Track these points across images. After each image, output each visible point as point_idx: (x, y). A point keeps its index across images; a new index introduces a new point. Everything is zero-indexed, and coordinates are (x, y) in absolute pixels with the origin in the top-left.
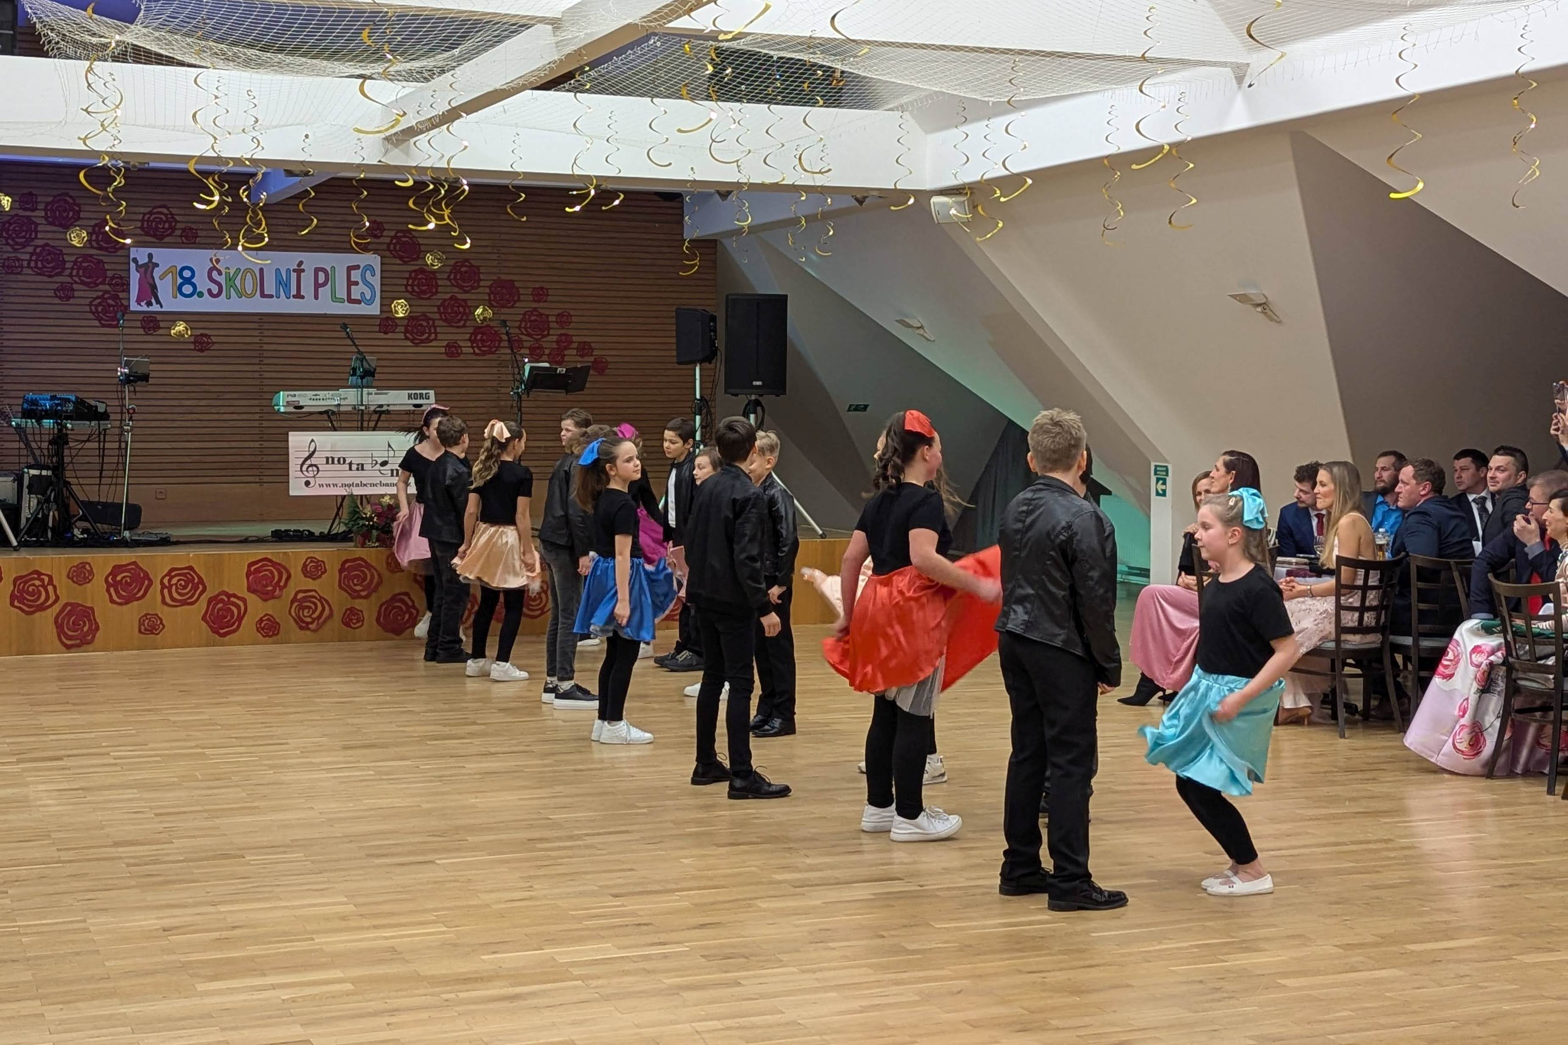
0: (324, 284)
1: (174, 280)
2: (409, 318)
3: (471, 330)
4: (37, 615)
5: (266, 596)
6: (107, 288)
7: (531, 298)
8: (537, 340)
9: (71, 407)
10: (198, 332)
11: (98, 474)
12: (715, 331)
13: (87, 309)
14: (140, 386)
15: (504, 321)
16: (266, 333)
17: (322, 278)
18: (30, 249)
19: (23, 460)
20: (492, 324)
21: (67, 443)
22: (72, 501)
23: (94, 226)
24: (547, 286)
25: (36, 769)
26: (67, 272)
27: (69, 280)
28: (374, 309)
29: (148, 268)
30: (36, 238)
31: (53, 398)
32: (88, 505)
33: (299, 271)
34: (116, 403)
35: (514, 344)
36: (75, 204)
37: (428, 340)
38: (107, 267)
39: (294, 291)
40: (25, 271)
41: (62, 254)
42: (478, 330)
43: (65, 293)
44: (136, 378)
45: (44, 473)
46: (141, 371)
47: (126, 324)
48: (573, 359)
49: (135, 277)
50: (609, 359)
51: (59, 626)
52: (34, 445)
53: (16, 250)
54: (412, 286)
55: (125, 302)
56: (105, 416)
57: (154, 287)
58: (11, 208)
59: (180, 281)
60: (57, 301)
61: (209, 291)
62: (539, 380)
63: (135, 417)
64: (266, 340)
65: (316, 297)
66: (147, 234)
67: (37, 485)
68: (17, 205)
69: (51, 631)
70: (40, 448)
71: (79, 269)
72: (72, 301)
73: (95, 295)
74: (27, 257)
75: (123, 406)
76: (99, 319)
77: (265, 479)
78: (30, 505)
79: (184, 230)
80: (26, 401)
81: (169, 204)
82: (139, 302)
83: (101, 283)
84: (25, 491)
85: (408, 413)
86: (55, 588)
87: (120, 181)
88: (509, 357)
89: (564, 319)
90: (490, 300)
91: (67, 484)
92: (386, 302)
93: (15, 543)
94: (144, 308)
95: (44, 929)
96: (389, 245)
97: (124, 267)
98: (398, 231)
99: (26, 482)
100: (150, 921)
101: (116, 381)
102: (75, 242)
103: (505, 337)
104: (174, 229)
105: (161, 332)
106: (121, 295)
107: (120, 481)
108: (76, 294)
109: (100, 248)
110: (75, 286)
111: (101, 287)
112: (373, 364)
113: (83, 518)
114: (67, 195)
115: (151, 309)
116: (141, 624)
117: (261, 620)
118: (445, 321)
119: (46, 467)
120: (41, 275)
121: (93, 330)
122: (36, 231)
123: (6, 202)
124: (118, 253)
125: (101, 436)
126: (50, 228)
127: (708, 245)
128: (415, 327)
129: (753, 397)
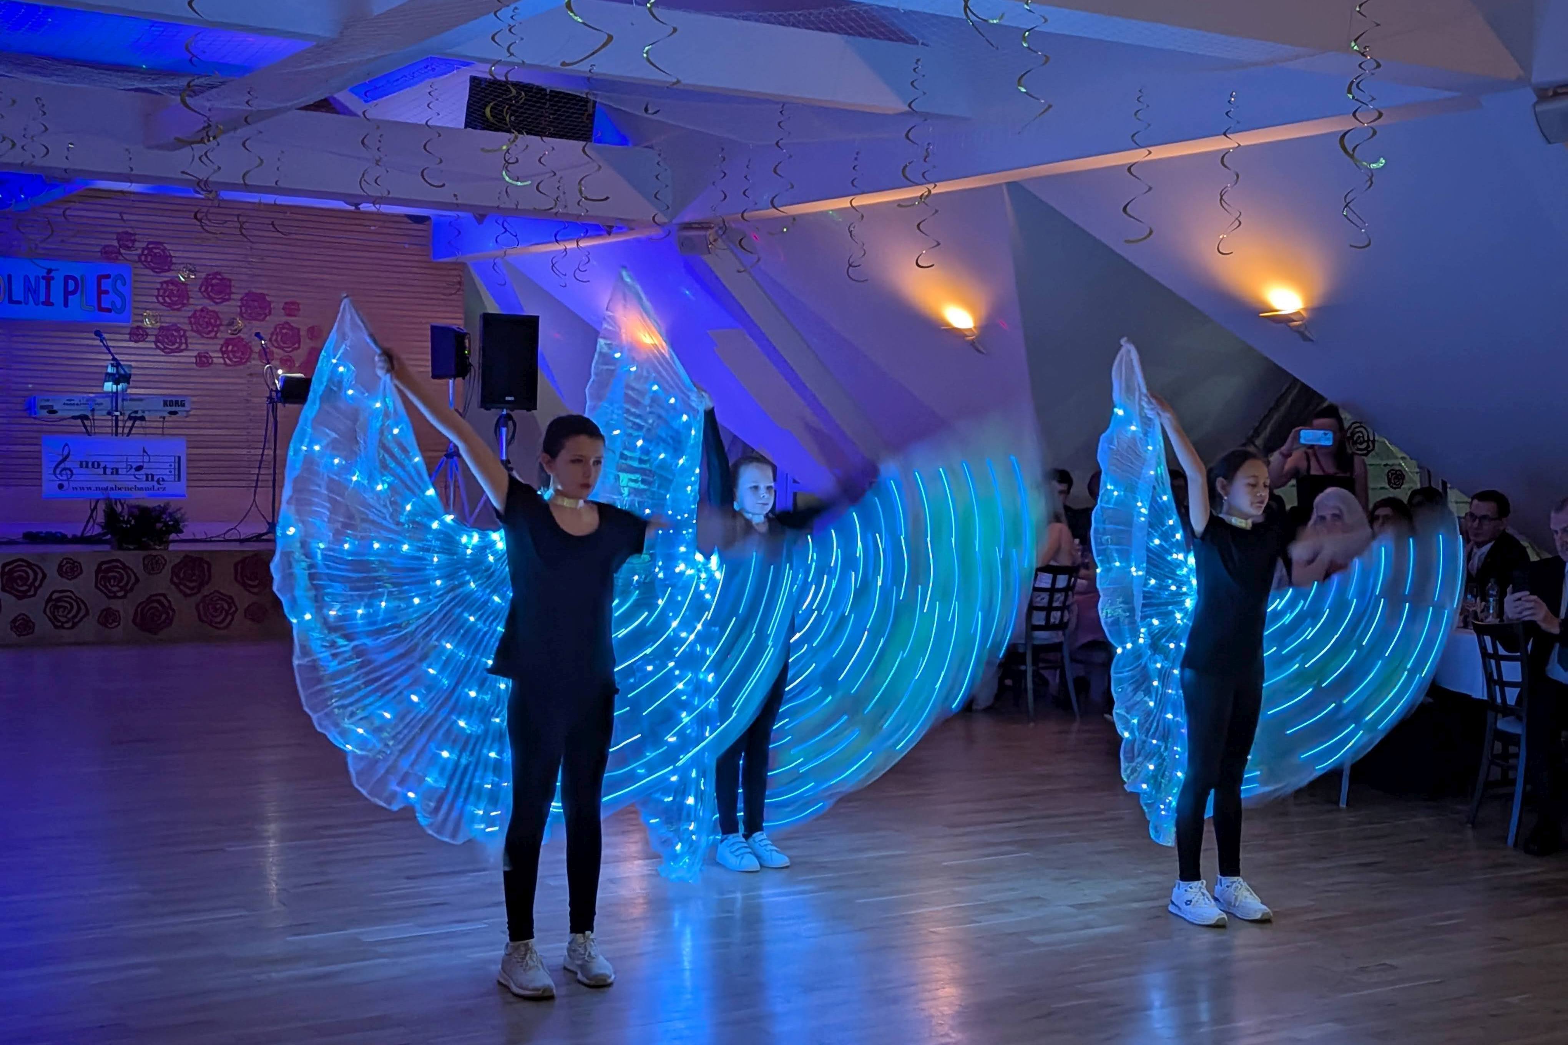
0: (74, 292)
2: (160, 328)
3: (222, 342)
5: (21, 596)
7: (282, 312)
8: (288, 353)
12: (469, 349)
17: (71, 285)
20: (245, 336)
24: (298, 301)
33: (48, 279)
37: (179, 350)
39: (42, 298)
42: (228, 341)
54: (163, 297)
65: (66, 304)
85: (163, 419)
89: (315, 332)
90: (241, 312)
92: (137, 312)
96: (140, 256)
98: (150, 243)
103: (257, 350)
112: (128, 371)
117: (16, 620)
118: (197, 331)
127: (456, 268)
128: (167, 336)
129: (505, 412)
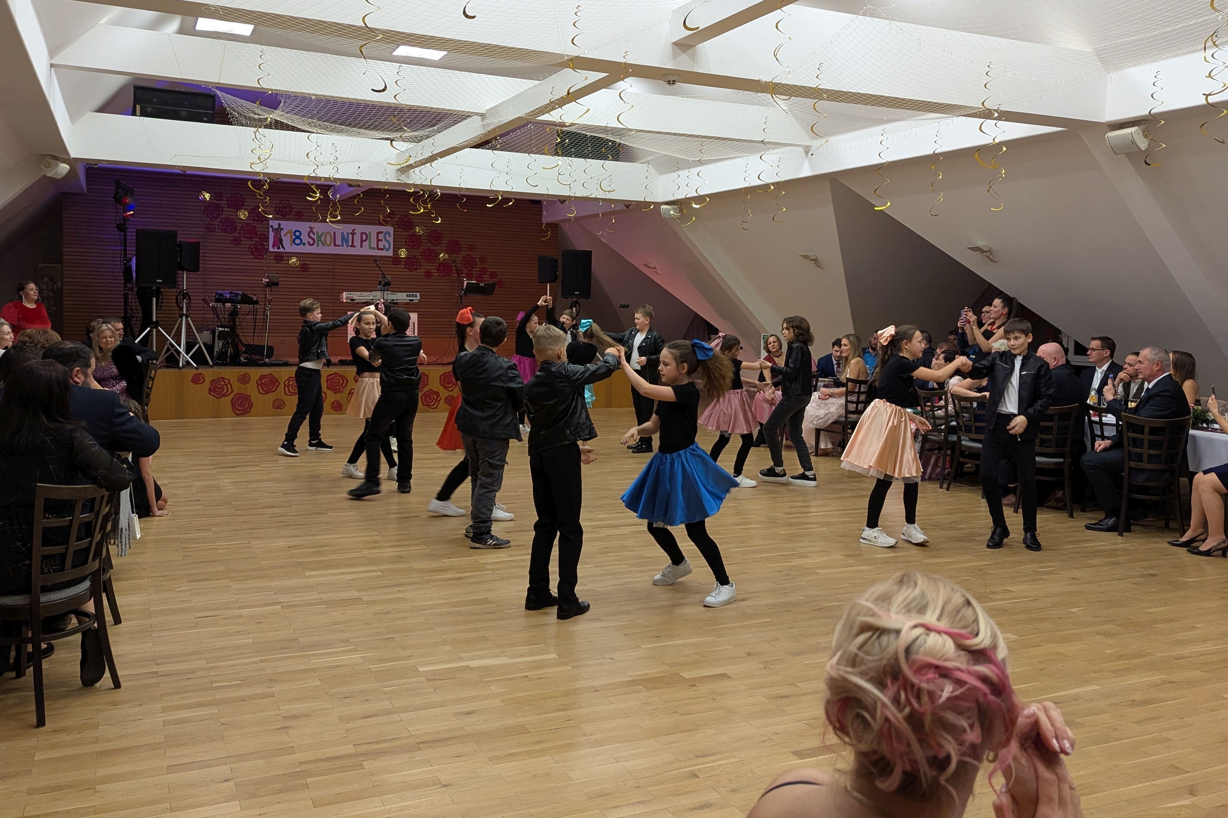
0: (365, 240)
1: (291, 237)
2: (407, 258)
3: (437, 264)
4: (222, 399)
5: (336, 391)
6: (258, 240)
7: (467, 250)
8: (469, 270)
9: (240, 297)
10: (303, 263)
11: (252, 331)
12: (557, 267)
13: (247, 250)
14: (274, 288)
15: (454, 261)
16: (336, 264)
17: (364, 238)
18: (219, 220)
19: (215, 323)
20: (448, 262)
21: (238, 315)
22: (240, 344)
23: (251, 210)
24: (474, 244)
25: (223, 472)
26: (238, 231)
27: (238, 235)
28: (390, 253)
29: (279, 230)
30: (222, 214)
31: (231, 293)
32: (248, 346)
33: (353, 234)
34: (263, 296)
35: (459, 272)
36: (242, 198)
37: (417, 269)
38: (257, 229)
39: (350, 244)
40: (217, 230)
41: (235, 223)
42: (441, 264)
43: (237, 242)
44: (273, 284)
45: (226, 329)
46: (275, 280)
47: (268, 258)
48: (487, 280)
49: (271, 235)
50: (505, 280)
51: (233, 405)
52: (221, 316)
53: (212, 220)
54: (409, 242)
55: (266, 247)
56: (256, 302)
57: (281, 240)
58: (210, 199)
59: (294, 237)
60: (233, 246)
61: (309, 243)
62: (471, 289)
63: (271, 303)
64: (337, 267)
65: (361, 247)
66: (278, 214)
67: (222, 335)
68: (213, 198)
69: (230, 406)
70: (224, 318)
71: (244, 230)
72: (240, 246)
73: (252, 243)
74: (218, 223)
75: (265, 298)
76: (253, 255)
77: (335, 335)
78: (218, 345)
79: (296, 212)
80: (217, 294)
81: (289, 199)
82: (273, 247)
83: (256, 237)
84: (217, 338)
85: (407, 304)
86: (231, 385)
87: (266, 187)
88: (456, 278)
89: (483, 260)
90: (447, 250)
91: (237, 335)
93: (211, 364)
94: (276, 250)
95: (230, 546)
96: (397, 222)
97: (266, 230)
98: (403, 215)
99: (217, 334)
100: (283, 543)
101: (262, 285)
102: (242, 217)
103: (454, 268)
104: (291, 212)
105: (284, 262)
107: (264, 334)
108: (242, 242)
109: (254, 220)
110: (242, 239)
111: (254, 239)
112: (390, 279)
113: (245, 352)
114: (238, 193)
115: (279, 250)
116: (274, 403)
117: (333, 403)
118: (425, 259)
119: (227, 327)
120: (224, 232)
121: (251, 260)
122: (223, 211)
123: (207, 196)
124: (264, 222)
125: (255, 312)
126: (229, 209)
127: (554, 226)
128: (410, 262)
129: (575, 299)
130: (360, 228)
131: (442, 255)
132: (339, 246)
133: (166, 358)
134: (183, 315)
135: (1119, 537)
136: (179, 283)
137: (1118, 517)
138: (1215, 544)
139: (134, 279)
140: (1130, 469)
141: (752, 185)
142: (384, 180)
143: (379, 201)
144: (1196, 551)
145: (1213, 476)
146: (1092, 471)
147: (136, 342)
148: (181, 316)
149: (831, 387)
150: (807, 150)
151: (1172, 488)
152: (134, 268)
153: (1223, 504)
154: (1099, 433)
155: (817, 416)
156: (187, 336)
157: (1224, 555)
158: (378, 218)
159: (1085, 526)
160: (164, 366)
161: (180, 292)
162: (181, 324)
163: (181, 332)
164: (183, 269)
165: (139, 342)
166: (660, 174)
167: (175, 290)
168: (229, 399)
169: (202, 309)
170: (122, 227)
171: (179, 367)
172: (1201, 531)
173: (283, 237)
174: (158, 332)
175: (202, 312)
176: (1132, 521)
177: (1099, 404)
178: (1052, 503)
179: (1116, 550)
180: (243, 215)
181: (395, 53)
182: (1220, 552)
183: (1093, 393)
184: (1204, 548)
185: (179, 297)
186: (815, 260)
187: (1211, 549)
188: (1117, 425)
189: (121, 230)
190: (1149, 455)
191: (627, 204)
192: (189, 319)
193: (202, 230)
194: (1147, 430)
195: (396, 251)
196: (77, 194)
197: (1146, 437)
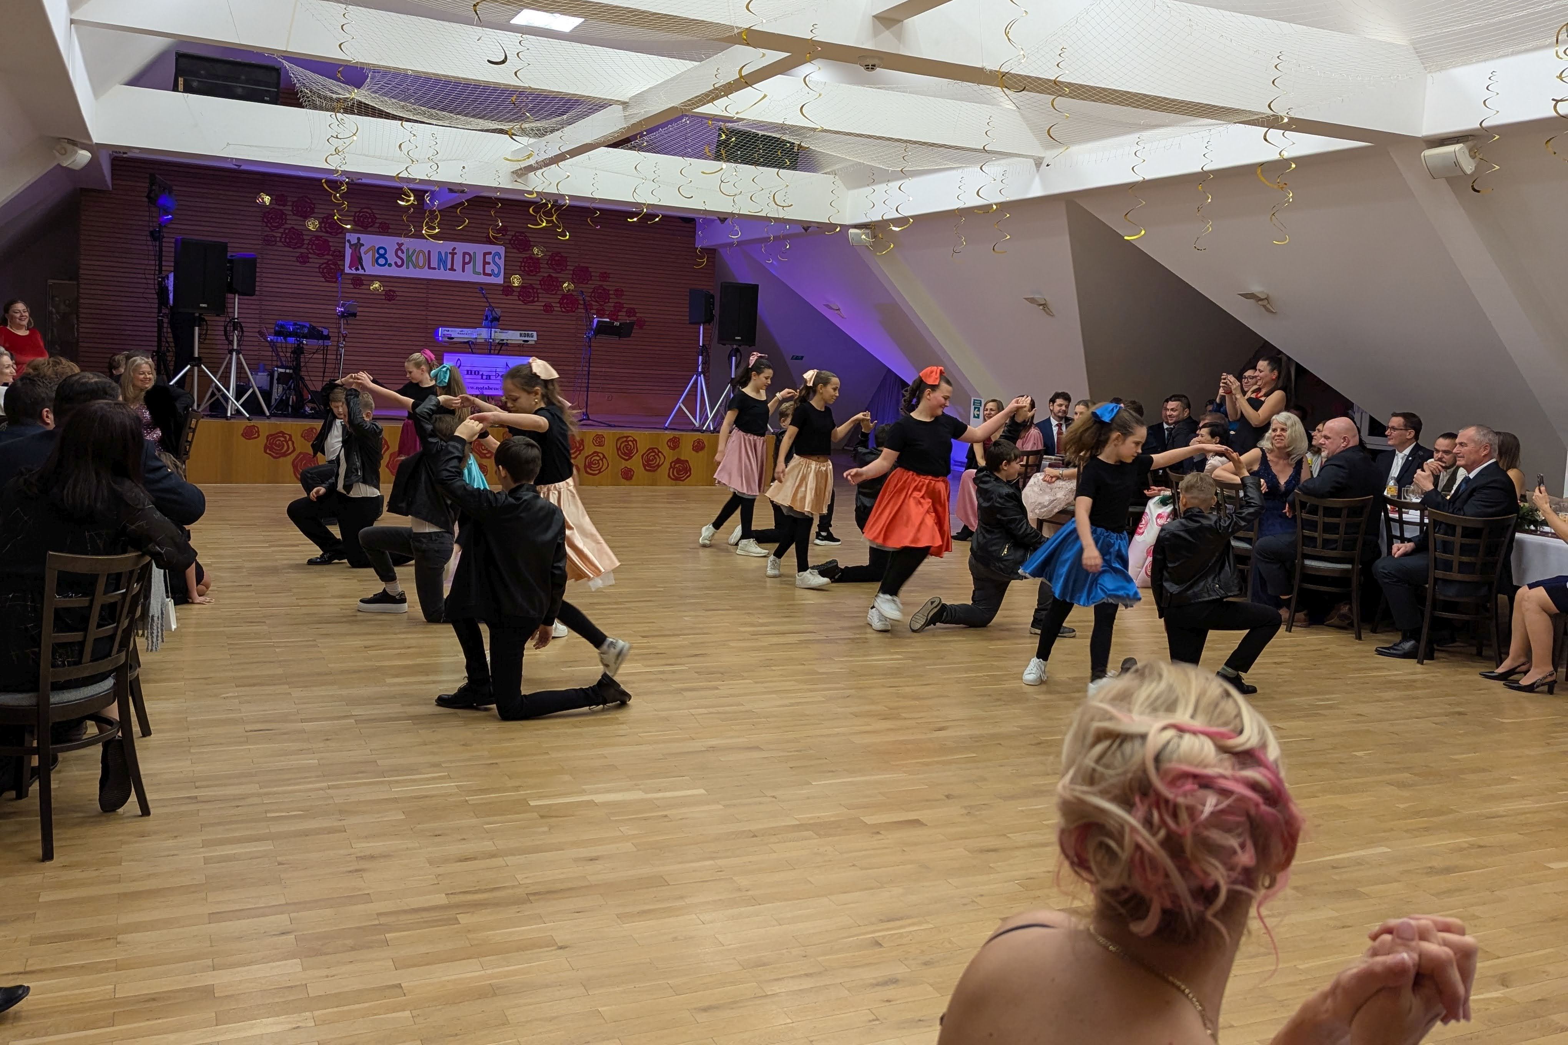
0: (469, 263)
1: (373, 255)
2: (522, 287)
3: (560, 296)
4: (281, 459)
6: (331, 257)
7: (598, 278)
8: (602, 304)
9: (306, 331)
10: (387, 289)
11: (322, 374)
12: (713, 305)
13: (317, 270)
14: (351, 320)
15: (582, 292)
16: (428, 291)
17: (467, 260)
19: (275, 363)
20: (574, 293)
21: (303, 353)
22: (305, 391)
23: (323, 218)
24: (608, 271)
27: (306, 251)
28: (500, 280)
29: (358, 245)
30: (286, 223)
31: (295, 324)
33: (453, 254)
34: (336, 330)
35: (587, 307)
36: (311, 203)
37: (533, 301)
38: (331, 244)
39: (449, 266)
40: (278, 244)
41: (303, 235)
42: (564, 296)
43: (304, 259)
44: (349, 315)
45: (288, 371)
46: (352, 310)
47: (343, 281)
48: (623, 318)
49: (348, 252)
50: (646, 319)
52: (281, 354)
53: (272, 231)
54: (524, 266)
55: (341, 267)
56: (327, 338)
57: (360, 259)
58: (271, 203)
59: (377, 256)
60: (298, 264)
61: (396, 263)
62: (603, 329)
63: (347, 339)
64: (430, 296)
65: (463, 271)
66: (358, 224)
67: (282, 379)
68: (274, 202)
70: (286, 356)
71: (313, 244)
72: (308, 265)
73: (322, 261)
74: (279, 235)
75: (339, 332)
76: (325, 277)
78: (277, 391)
79: (381, 223)
80: (277, 325)
81: (373, 207)
82: (350, 267)
83: (328, 254)
84: (275, 381)
85: (519, 345)
86: (293, 443)
87: (344, 188)
88: (583, 314)
89: (619, 293)
90: (572, 279)
91: (302, 379)
92: (507, 276)
93: (268, 414)
94: (354, 272)
96: (510, 240)
97: (341, 245)
98: (518, 230)
99: (276, 376)
101: (336, 316)
102: (311, 228)
103: (582, 302)
104: (374, 223)
105: (363, 287)
106: (339, 263)
108: (311, 260)
109: (327, 232)
110: (310, 256)
111: (326, 257)
112: (499, 314)
113: (311, 401)
114: (306, 197)
115: (358, 272)
118: (544, 290)
119: (290, 368)
120: (286, 246)
121: (321, 284)
122: (286, 219)
123: (267, 199)
124: (340, 236)
125: (325, 350)
126: (295, 217)
127: (711, 252)
128: (525, 293)
129: (735, 347)
130: (462, 247)
131: (566, 285)
132: (434, 269)
133: (211, 405)
134: (233, 350)
135: (1419, 665)
136: (230, 310)
137: (1418, 641)
138: (1540, 677)
139: (171, 302)
140: (1436, 580)
141: (966, 206)
142: (495, 184)
143: (488, 214)
144: (1516, 685)
145: (1541, 592)
146: (1387, 580)
147: (171, 383)
148: (231, 352)
149: (1059, 467)
150: (1038, 162)
151: (1488, 605)
152: (171, 288)
153: (1551, 627)
154: (1398, 534)
155: (1040, 504)
156: (238, 378)
157: (1551, 692)
158: (485, 235)
159: (1376, 650)
160: (207, 416)
161: (230, 322)
162: (230, 363)
163: (230, 373)
164: (234, 292)
165: (176, 383)
166: (849, 189)
167: (223, 319)
168: (290, 459)
169: (256, 344)
170: (156, 236)
171: (226, 418)
172: (1522, 660)
173: (363, 255)
174: (201, 371)
175: (257, 348)
176: (1435, 647)
177: (1399, 496)
178: (1335, 621)
179: (1414, 681)
180: (312, 225)
181: (512, 22)
182: (1546, 688)
183: (1391, 483)
184: (1525, 681)
185: (228, 328)
186: (1044, 305)
187: (1534, 684)
188: (1421, 524)
189: (155, 240)
190: (1461, 564)
191: (805, 226)
192: (241, 356)
193: (260, 242)
194: (1459, 531)
195: (507, 277)
196: (99, 191)
197: (1457, 540)
